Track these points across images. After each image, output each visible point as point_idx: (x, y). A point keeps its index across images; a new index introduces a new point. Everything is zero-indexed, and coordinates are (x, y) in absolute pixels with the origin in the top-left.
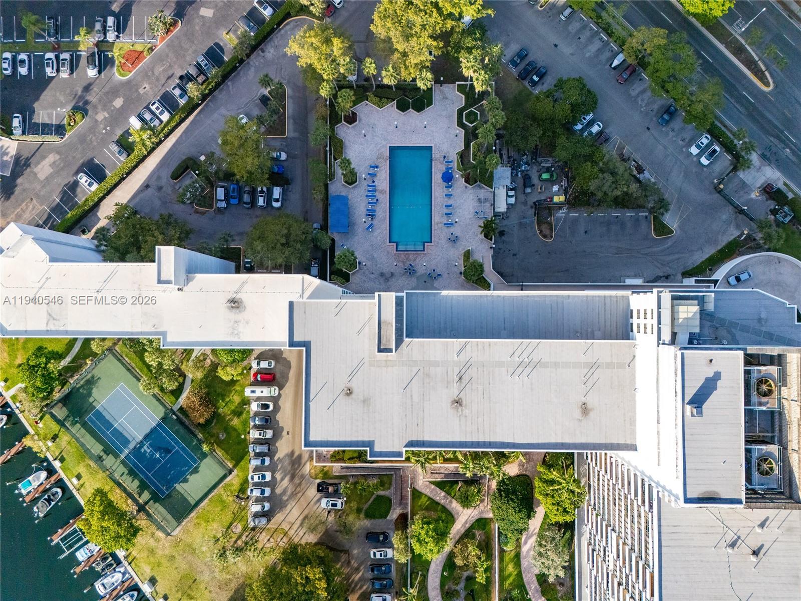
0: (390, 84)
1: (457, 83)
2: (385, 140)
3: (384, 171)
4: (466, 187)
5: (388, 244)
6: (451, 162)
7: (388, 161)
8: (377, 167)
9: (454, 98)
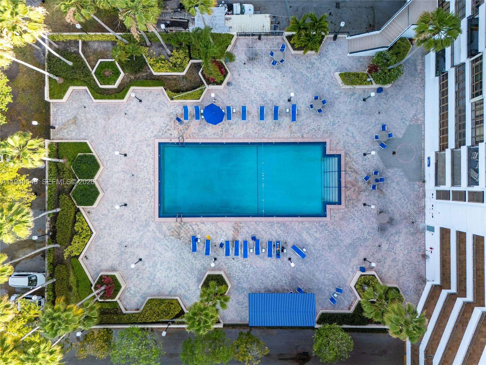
0: (31, 224)
1: (47, 98)
2: (147, 225)
3: (201, 226)
4: (229, 84)
5: (328, 219)
6: (185, 108)
7: (185, 219)
8: (195, 240)
9: (75, 105)
